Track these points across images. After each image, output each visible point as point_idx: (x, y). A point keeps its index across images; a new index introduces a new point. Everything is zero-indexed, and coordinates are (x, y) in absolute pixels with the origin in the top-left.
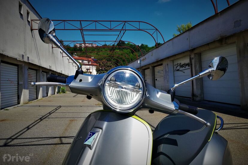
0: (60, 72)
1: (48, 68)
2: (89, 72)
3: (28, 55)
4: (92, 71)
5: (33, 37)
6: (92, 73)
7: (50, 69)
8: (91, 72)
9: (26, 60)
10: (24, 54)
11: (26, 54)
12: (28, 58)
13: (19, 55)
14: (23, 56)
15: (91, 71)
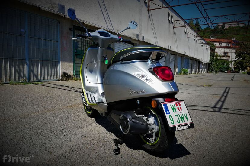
0: (183, 54)
1: (167, 48)
2: (227, 56)
3: (143, 35)
4: (231, 55)
5: (150, 18)
6: (231, 57)
7: (169, 49)
8: (229, 57)
9: (140, 39)
10: (139, 34)
11: (141, 34)
12: (143, 37)
13: (134, 35)
14: (138, 35)
15: (229, 54)
